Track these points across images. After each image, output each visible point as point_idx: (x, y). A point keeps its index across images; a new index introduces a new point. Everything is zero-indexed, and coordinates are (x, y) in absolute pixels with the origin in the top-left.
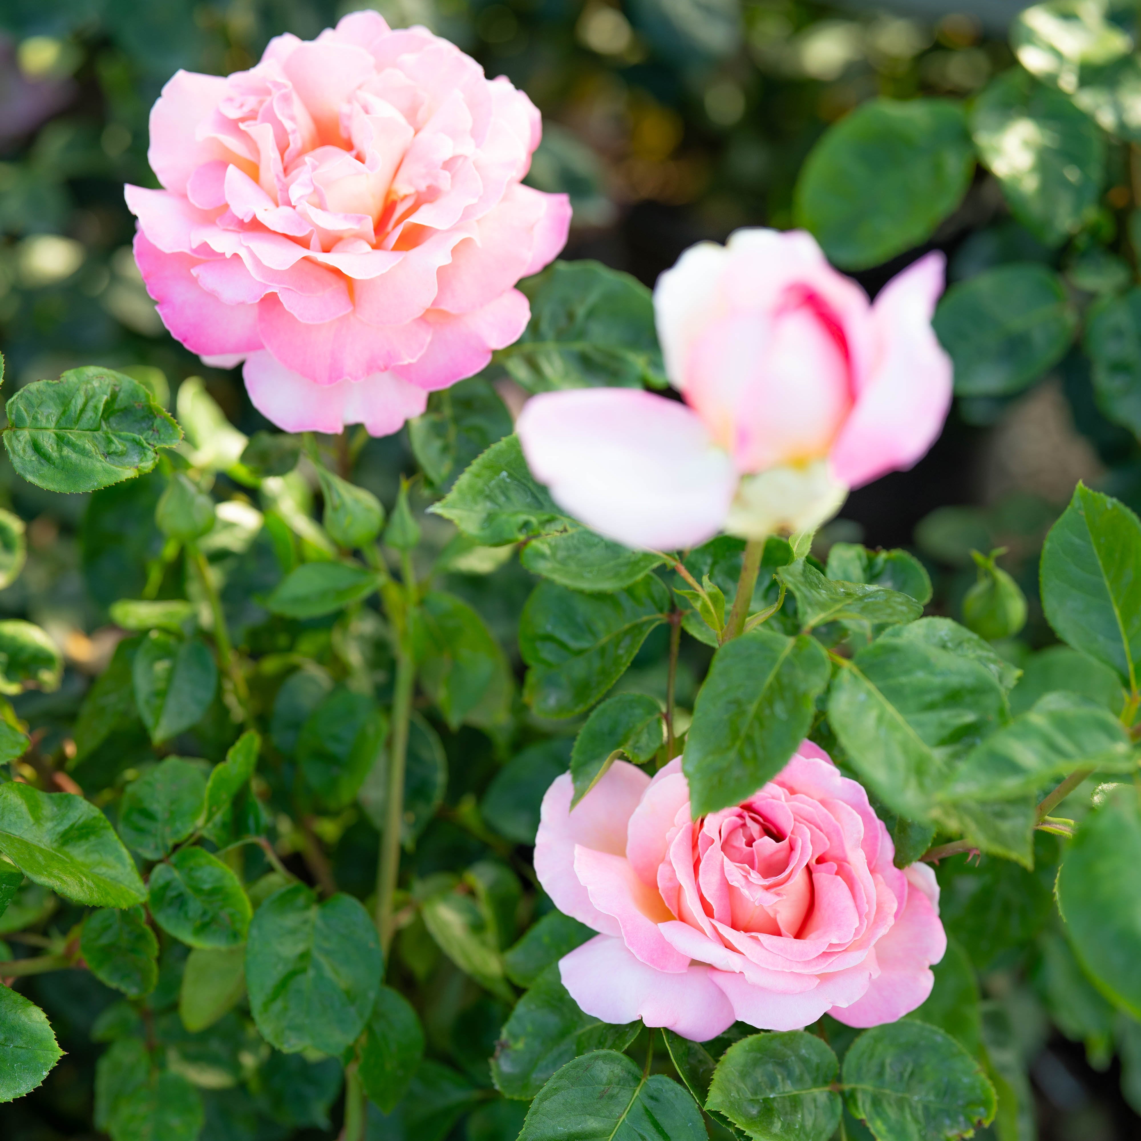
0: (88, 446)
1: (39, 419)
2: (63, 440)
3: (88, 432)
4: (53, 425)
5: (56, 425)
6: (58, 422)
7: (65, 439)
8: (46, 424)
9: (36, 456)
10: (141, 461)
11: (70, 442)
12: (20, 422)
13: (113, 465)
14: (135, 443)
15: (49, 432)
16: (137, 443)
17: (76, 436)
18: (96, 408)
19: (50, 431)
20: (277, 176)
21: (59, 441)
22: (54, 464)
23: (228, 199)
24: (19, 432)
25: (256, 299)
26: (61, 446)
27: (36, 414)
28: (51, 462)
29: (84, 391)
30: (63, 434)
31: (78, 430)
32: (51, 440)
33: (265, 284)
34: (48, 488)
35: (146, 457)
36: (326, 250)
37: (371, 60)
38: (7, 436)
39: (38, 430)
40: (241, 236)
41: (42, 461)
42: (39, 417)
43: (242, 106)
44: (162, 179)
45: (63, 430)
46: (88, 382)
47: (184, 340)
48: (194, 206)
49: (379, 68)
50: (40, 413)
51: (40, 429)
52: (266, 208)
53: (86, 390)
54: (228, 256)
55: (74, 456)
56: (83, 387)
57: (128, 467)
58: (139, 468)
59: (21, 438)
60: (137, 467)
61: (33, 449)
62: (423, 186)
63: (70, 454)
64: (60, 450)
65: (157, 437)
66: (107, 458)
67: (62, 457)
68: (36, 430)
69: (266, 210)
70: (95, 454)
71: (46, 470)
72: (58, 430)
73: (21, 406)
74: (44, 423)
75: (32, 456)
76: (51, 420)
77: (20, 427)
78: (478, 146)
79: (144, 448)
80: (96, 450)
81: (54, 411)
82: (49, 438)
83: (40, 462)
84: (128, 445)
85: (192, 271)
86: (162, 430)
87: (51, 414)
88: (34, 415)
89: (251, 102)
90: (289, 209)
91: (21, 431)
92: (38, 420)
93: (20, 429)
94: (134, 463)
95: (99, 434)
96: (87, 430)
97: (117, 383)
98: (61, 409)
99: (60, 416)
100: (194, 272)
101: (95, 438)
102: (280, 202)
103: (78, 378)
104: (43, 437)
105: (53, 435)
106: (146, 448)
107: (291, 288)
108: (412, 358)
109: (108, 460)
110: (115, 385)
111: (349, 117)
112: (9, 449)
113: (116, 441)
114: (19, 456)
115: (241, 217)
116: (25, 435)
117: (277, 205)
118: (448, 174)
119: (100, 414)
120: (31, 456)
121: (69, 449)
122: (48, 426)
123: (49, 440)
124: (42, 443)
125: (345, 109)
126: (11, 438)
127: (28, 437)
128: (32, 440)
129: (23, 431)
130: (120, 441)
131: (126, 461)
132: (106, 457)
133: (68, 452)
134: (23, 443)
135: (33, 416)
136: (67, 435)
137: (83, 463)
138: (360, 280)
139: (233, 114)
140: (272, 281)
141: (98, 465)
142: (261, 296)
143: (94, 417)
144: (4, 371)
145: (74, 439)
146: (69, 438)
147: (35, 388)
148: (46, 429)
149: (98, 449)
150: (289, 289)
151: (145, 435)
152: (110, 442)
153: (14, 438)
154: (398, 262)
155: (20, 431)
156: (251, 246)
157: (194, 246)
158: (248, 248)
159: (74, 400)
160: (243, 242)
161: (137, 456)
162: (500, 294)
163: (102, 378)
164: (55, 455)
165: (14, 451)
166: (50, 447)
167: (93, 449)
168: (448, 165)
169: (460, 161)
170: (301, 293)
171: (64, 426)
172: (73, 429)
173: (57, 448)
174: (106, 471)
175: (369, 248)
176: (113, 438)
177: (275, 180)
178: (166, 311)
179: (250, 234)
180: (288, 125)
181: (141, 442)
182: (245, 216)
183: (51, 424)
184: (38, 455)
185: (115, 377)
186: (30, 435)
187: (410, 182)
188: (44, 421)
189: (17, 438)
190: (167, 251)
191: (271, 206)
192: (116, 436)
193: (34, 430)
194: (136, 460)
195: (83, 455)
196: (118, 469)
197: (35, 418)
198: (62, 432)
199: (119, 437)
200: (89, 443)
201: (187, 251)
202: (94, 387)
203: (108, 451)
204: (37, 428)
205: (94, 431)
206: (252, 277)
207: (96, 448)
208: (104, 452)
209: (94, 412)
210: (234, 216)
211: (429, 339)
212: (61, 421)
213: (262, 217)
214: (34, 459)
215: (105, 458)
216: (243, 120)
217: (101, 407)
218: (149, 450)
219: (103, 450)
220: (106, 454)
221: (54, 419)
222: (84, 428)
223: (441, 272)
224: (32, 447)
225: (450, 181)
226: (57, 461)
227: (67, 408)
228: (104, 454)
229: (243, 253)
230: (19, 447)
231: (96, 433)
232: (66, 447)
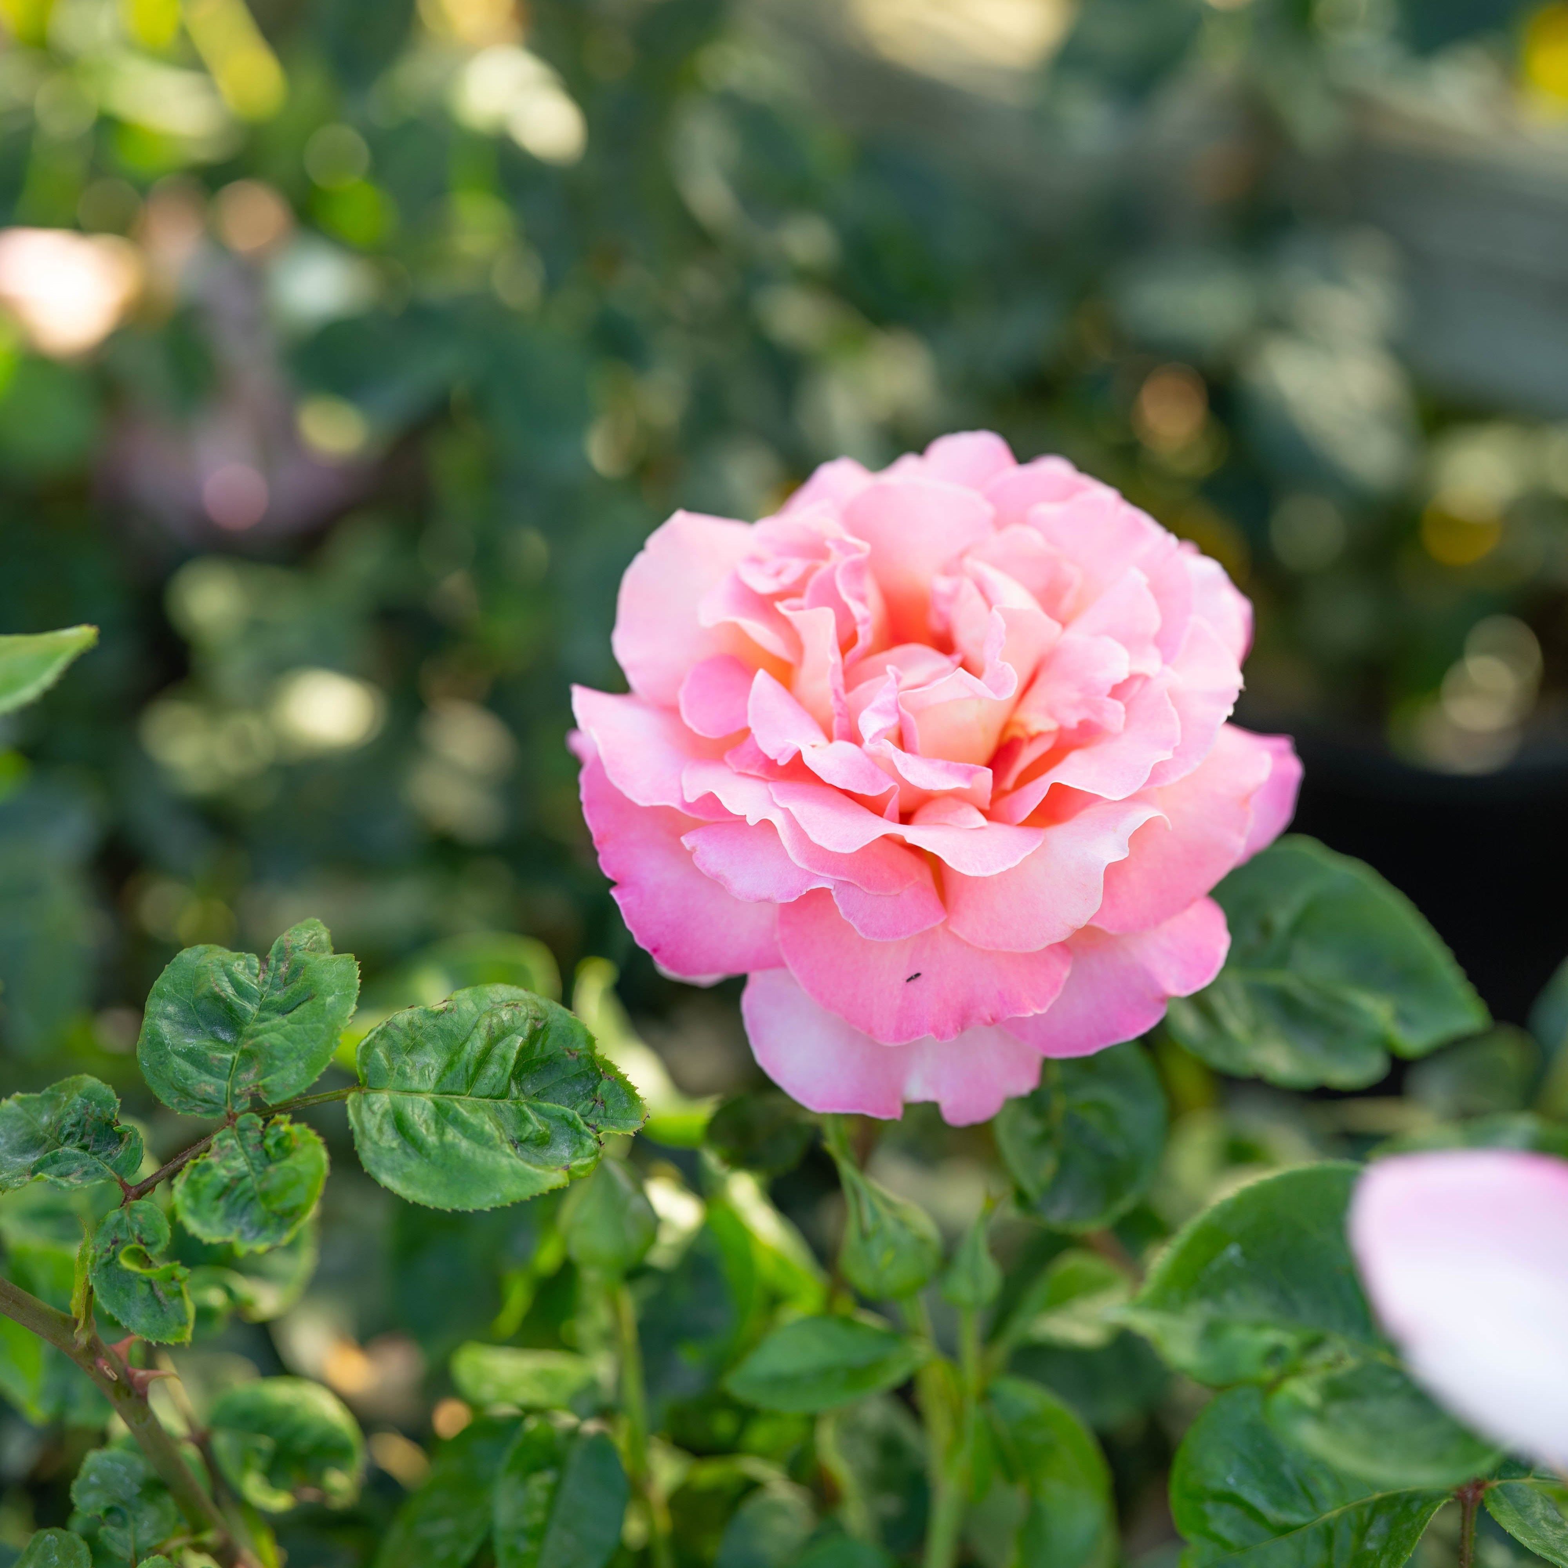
0: (489, 1127)
1: (409, 1075)
2: (447, 1113)
3: (487, 1100)
4: (431, 1085)
5: (436, 1086)
6: (439, 1080)
7: (451, 1113)
8: (419, 1083)
9: (399, 1141)
10: (575, 1156)
11: (459, 1120)
12: (376, 1079)
13: (528, 1162)
14: (564, 1123)
15: (424, 1099)
16: (570, 1124)
17: (469, 1108)
18: (504, 1058)
19: (425, 1096)
20: (836, 692)
21: (440, 1115)
22: (428, 1156)
23: (751, 723)
24: (373, 1097)
25: (792, 896)
26: (442, 1124)
27: (403, 1065)
28: (423, 1152)
29: (487, 1028)
30: (447, 1103)
31: (472, 1097)
32: (426, 1112)
33: (807, 872)
34: (416, 1200)
35: (583, 1149)
36: (906, 818)
37: (988, 510)
38: (353, 1102)
39: (406, 1093)
40: (770, 786)
41: (409, 1150)
42: (409, 1071)
43: (778, 573)
44: (633, 679)
45: (447, 1096)
46: (491, 1013)
47: (655, 950)
48: (690, 730)
49: (1000, 523)
50: (411, 1063)
51: (409, 1092)
52: (813, 743)
53: (490, 1026)
54: (752, 821)
55: (465, 1145)
56: (485, 1022)
57: (553, 1167)
58: (571, 1169)
59: (376, 1107)
60: (567, 1168)
61: (394, 1127)
62: (1072, 720)
63: (457, 1141)
64: (441, 1133)
65: (601, 1113)
66: (518, 1149)
67: (443, 1145)
68: (401, 1093)
69: (813, 746)
70: (499, 1142)
71: (414, 1166)
72: (438, 1096)
73: (380, 1051)
74: (415, 1082)
75: (393, 1139)
76: (427, 1077)
77: (374, 1087)
78: (1165, 661)
79: (580, 1133)
80: (501, 1134)
81: (433, 1062)
82: (423, 1109)
83: (405, 1153)
84: (553, 1125)
85: (683, 839)
86: (610, 1102)
87: (428, 1065)
88: (400, 1066)
89: (795, 567)
90: (850, 747)
91: (377, 1094)
92: (407, 1077)
93: (377, 1091)
94: (562, 1158)
95: (505, 1105)
96: (486, 1097)
97: (539, 1015)
98: (446, 1057)
99: (444, 1071)
100: (687, 841)
101: (499, 1111)
102: (835, 733)
103: (476, 1005)
104: (413, 1108)
105: (430, 1104)
106: (584, 1134)
107: (852, 881)
108: (1040, 1006)
109: (519, 1152)
110: (536, 1019)
111: (952, 598)
112: (357, 1128)
113: (533, 1117)
114: (370, 1139)
115: (772, 757)
116: (382, 1100)
117: (830, 739)
118: (1120, 706)
119: (510, 1069)
120: (390, 1140)
121: (456, 1132)
122: (422, 1087)
123: (423, 1113)
124: (411, 1118)
125: (943, 585)
126: (360, 1107)
127: (388, 1106)
128: (394, 1111)
129: (379, 1095)
130: (539, 1118)
131: (549, 1154)
132: (516, 1147)
133: (454, 1137)
134: (379, 1117)
135: (399, 1069)
136: (455, 1107)
137: (479, 1159)
138: (977, 878)
139: (764, 585)
140: (823, 869)
141: (505, 1161)
142: (801, 892)
143: (498, 1075)
144: (359, 992)
145: (465, 1113)
146: (457, 1111)
147: (406, 1020)
148: (418, 1092)
149: (504, 1131)
150: (848, 883)
151: (580, 1108)
152: (523, 1119)
153: (364, 1106)
154: (1034, 848)
155: (375, 1094)
156: (791, 809)
157: (690, 799)
158: (786, 811)
159: (470, 1045)
160: (775, 800)
161: (568, 1147)
162: (1187, 906)
163: (516, 1006)
164: (432, 1140)
165: (363, 1131)
166: (424, 1126)
167: (496, 1134)
168: (1117, 691)
169: (1138, 685)
170: (865, 890)
171: (448, 1089)
172: (464, 1095)
173: (436, 1127)
174: (518, 1175)
175: (981, 821)
176: (529, 1112)
177: (831, 699)
178: (628, 899)
179: (785, 786)
180: (858, 610)
181: (576, 1123)
182: (780, 755)
183: (427, 1085)
184: (402, 1139)
185: (536, 1004)
186: (392, 1102)
187: (1051, 713)
188: (417, 1078)
189: (370, 1107)
190: (641, 803)
191: (820, 740)
192: (534, 1109)
193: (399, 1093)
194: (566, 1153)
195: (479, 1144)
196: (538, 1171)
197: (402, 1072)
198: (444, 1100)
199: (538, 1111)
200: (491, 1121)
201: (675, 805)
202: (503, 1021)
203: (521, 1137)
204: (403, 1090)
205: (499, 1098)
206: (789, 859)
207: (501, 1131)
208: (513, 1137)
209: (501, 1065)
210: (760, 752)
211: (1066, 974)
212: (444, 1080)
213: (810, 759)
214: (394, 1144)
215: (513, 1148)
216: (781, 596)
217: (513, 1056)
218: (589, 1137)
219: (511, 1134)
220: (517, 1141)
221: (434, 1076)
222: (481, 1094)
223: (1113, 871)
224: (393, 1124)
225: (1123, 717)
226: (434, 1152)
227: (456, 1058)
228: (512, 1142)
229: (778, 820)
230: (371, 1123)
231: (500, 1103)
232: (451, 1127)
